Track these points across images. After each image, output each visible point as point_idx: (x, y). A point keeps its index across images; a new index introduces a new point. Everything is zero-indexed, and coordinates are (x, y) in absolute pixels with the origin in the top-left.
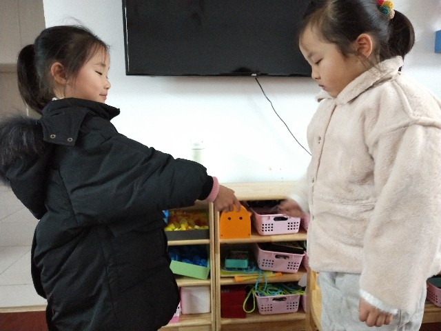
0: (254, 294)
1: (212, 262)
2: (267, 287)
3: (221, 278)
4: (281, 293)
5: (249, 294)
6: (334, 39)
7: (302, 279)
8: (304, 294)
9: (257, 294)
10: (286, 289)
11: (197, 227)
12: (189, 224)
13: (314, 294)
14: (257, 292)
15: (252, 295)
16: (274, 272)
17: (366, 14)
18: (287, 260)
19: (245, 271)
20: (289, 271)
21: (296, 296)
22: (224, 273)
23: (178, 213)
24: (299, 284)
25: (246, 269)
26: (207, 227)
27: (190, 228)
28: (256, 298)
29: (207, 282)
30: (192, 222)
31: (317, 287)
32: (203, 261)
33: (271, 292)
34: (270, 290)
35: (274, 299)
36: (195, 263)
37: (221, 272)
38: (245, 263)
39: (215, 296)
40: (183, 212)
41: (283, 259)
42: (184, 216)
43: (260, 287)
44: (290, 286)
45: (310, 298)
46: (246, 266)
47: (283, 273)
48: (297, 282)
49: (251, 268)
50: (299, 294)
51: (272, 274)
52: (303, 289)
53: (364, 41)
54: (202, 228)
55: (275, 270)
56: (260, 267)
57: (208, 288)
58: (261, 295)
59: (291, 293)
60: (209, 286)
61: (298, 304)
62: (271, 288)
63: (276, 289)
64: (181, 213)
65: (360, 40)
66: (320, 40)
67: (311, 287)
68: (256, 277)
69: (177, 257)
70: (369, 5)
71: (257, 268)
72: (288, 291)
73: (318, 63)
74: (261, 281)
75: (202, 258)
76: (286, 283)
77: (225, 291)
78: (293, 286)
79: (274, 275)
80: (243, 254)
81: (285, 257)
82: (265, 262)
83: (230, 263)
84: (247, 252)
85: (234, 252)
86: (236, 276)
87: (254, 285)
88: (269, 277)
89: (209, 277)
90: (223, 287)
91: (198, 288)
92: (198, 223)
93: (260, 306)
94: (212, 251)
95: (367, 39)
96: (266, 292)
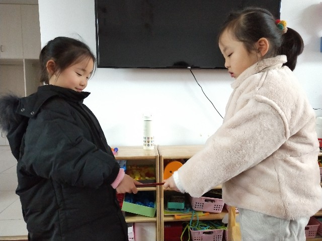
0: (189, 228)
1: (158, 204)
2: (199, 223)
3: (165, 216)
4: (209, 228)
5: (185, 229)
6: (243, 39)
7: (225, 218)
8: (227, 229)
9: (191, 229)
10: (213, 225)
11: (147, 178)
12: (141, 176)
13: (234, 229)
14: (192, 227)
15: (187, 229)
16: (204, 212)
17: (266, 26)
18: (214, 203)
19: (182, 211)
20: (215, 211)
21: (221, 231)
22: (167, 213)
23: (133, 168)
24: (223, 221)
25: (183, 210)
26: (154, 178)
27: (142, 178)
28: (190, 231)
29: (154, 219)
30: (143, 174)
31: (236, 224)
32: (151, 203)
33: (202, 228)
34: (201, 226)
35: (204, 233)
36: (145, 205)
37: (164, 212)
38: (182, 205)
39: (160, 230)
40: (137, 167)
41: (210, 203)
42: (137, 169)
43: (194, 224)
44: (216, 223)
45: (230, 232)
46: (183, 208)
47: (211, 213)
48: (221, 220)
49: (187, 209)
50: (222, 229)
51: (202, 214)
52: (226, 225)
53: (263, 43)
54: (150, 179)
55: (204, 211)
56: (194, 208)
57: (154, 224)
58: (194, 229)
59: (217, 228)
60: (156, 222)
61: (222, 237)
62: (202, 224)
63: (205, 225)
64: (135, 168)
65: (260, 42)
66: (233, 39)
67: (232, 224)
68: (190, 216)
69: (132, 200)
70: (269, 20)
71: (192, 209)
72: (214, 226)
73: (229, 56)
74: (194, 218)
75: (150, 201)
76: (213, 221)
77: (167, 226)
78: (218, 223)
79: (204, 214)
80: (181, 198)
81: (212, 201)
82: (197, 204)
83: (171, 205)
84: (184, 197)
85: (174, 197)
86: (175, 214)
87: (189, 222)
88: (201, 216)
89: (155, 216)
90: (166, 223)
91: (147, 224)
92: (148, 175)
93: (193, 238)
94: (158, 196)
95: (265, 42)
96: (198, 227)
